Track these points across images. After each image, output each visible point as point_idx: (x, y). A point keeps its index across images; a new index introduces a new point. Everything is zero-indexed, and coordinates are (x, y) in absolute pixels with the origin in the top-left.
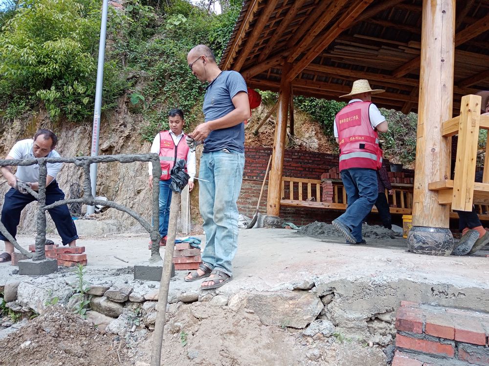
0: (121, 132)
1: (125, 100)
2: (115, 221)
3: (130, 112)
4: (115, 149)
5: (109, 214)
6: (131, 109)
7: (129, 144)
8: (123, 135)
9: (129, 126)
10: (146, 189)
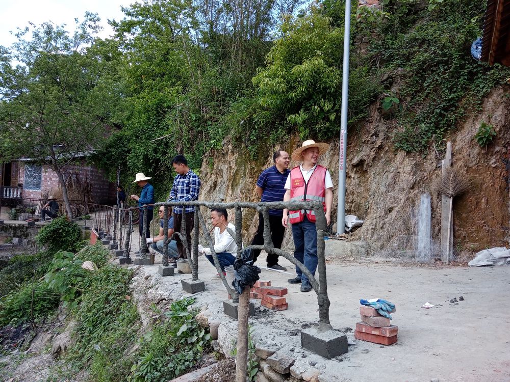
0: (372, 143)
1: (378, 107)
2: (364, 243)
3: (383, 118)
4: (366, 163)
5: (359, 235)
6: (385, 116)
7: (382, 155)
8: (375, 146)
9: (381, 135)
10: (399, 206)
